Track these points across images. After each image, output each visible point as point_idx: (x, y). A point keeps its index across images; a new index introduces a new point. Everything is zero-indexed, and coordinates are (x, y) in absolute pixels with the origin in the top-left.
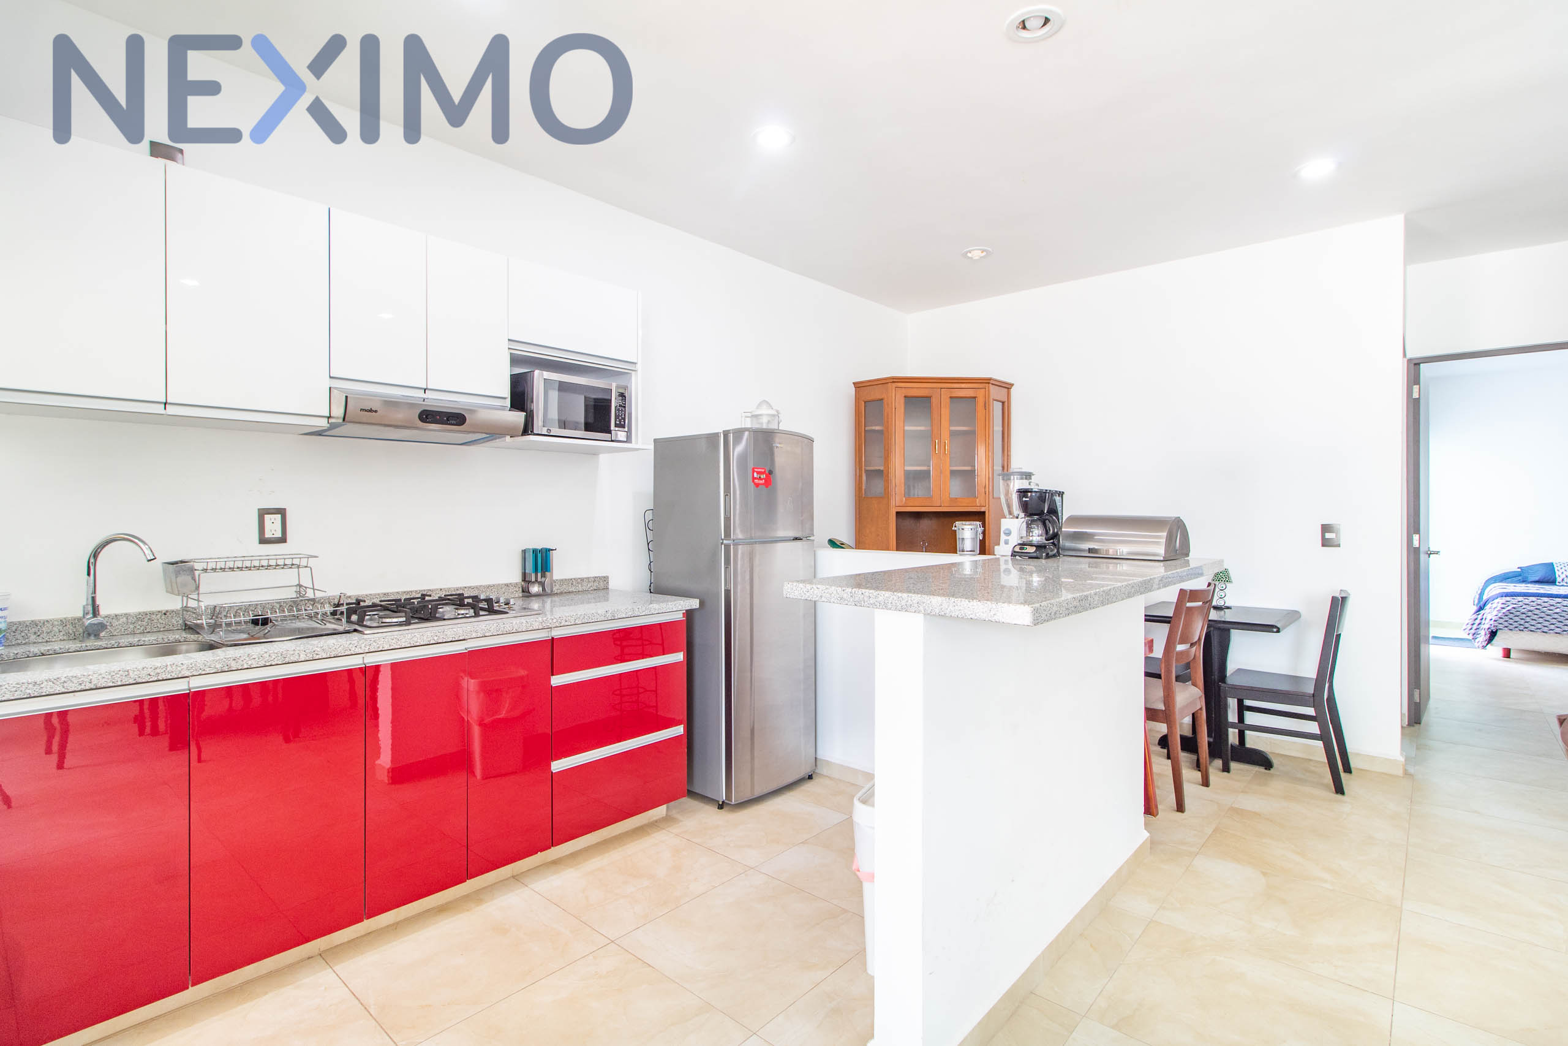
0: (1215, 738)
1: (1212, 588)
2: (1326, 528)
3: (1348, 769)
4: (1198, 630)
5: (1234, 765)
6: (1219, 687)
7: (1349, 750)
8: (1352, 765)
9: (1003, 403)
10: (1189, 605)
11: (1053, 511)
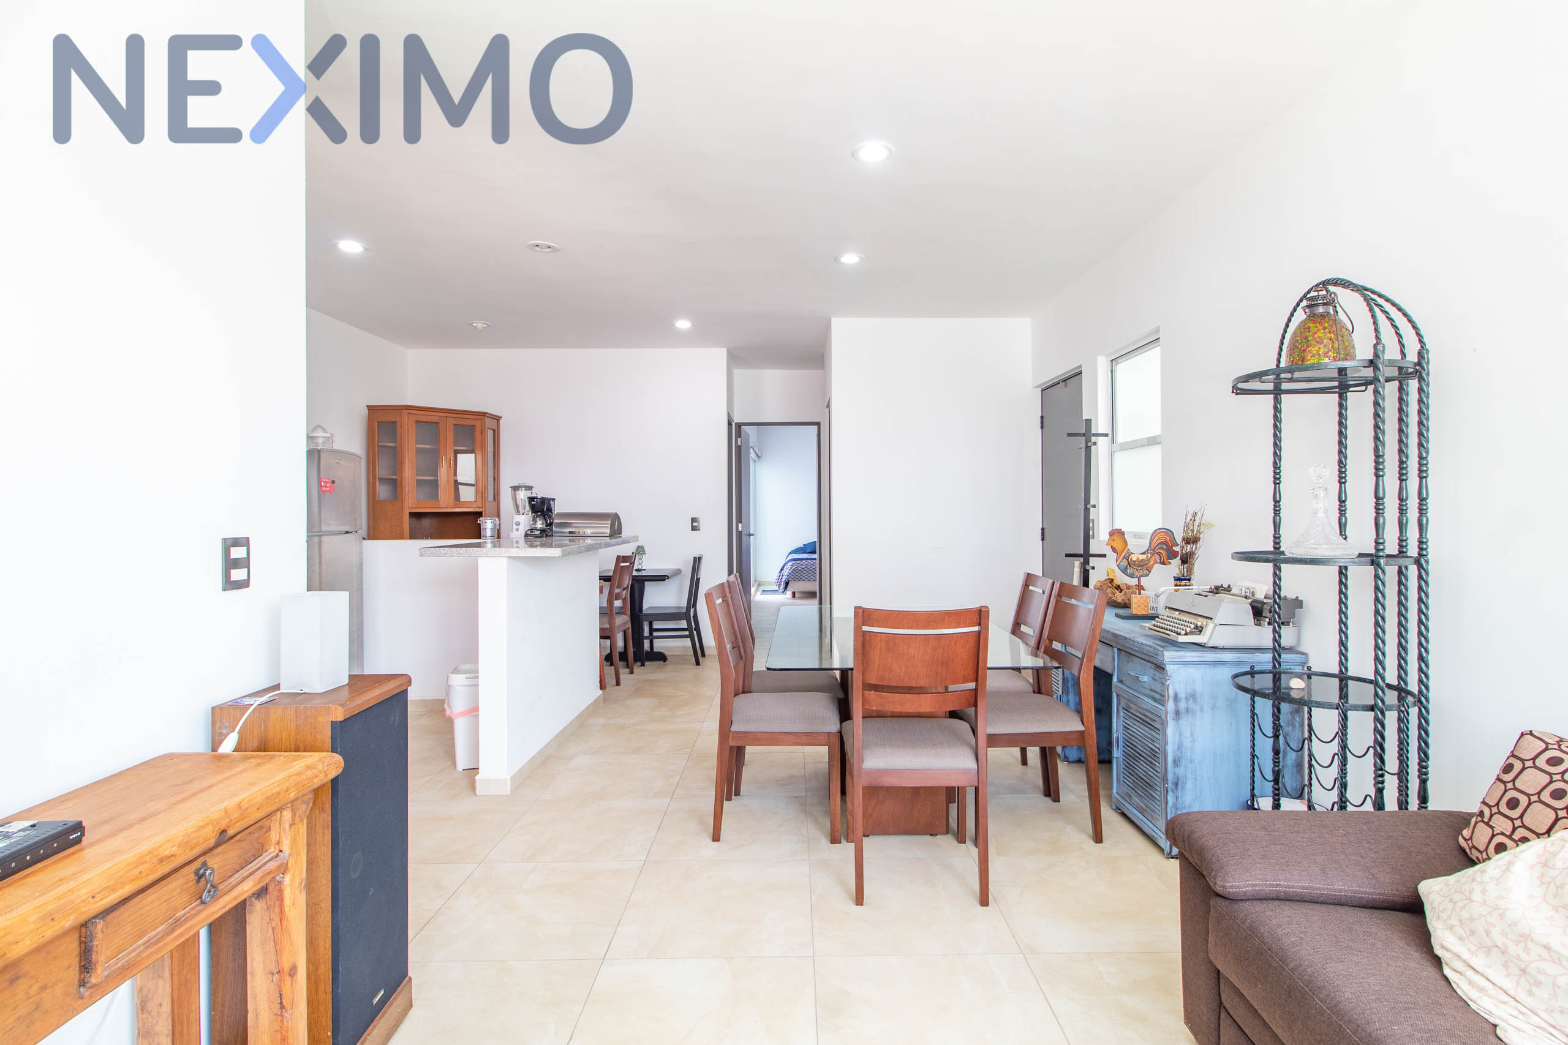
0: (637, 649)
1: (634, 554)
2: (694, 520)
3: (703, 655)
4: (627, 582)
5: (647, 663)
6: (639, 615)
7: (704, 645)
8: (706, 653)
9: (494, 430)
10: (622, 564)
11: (550, 510)
